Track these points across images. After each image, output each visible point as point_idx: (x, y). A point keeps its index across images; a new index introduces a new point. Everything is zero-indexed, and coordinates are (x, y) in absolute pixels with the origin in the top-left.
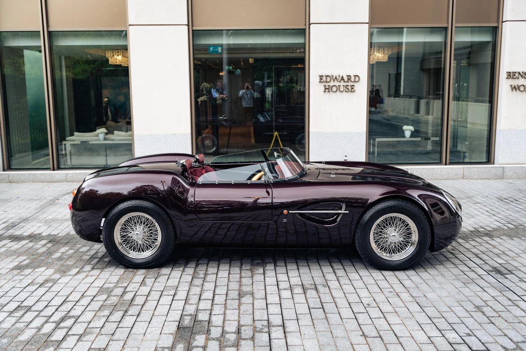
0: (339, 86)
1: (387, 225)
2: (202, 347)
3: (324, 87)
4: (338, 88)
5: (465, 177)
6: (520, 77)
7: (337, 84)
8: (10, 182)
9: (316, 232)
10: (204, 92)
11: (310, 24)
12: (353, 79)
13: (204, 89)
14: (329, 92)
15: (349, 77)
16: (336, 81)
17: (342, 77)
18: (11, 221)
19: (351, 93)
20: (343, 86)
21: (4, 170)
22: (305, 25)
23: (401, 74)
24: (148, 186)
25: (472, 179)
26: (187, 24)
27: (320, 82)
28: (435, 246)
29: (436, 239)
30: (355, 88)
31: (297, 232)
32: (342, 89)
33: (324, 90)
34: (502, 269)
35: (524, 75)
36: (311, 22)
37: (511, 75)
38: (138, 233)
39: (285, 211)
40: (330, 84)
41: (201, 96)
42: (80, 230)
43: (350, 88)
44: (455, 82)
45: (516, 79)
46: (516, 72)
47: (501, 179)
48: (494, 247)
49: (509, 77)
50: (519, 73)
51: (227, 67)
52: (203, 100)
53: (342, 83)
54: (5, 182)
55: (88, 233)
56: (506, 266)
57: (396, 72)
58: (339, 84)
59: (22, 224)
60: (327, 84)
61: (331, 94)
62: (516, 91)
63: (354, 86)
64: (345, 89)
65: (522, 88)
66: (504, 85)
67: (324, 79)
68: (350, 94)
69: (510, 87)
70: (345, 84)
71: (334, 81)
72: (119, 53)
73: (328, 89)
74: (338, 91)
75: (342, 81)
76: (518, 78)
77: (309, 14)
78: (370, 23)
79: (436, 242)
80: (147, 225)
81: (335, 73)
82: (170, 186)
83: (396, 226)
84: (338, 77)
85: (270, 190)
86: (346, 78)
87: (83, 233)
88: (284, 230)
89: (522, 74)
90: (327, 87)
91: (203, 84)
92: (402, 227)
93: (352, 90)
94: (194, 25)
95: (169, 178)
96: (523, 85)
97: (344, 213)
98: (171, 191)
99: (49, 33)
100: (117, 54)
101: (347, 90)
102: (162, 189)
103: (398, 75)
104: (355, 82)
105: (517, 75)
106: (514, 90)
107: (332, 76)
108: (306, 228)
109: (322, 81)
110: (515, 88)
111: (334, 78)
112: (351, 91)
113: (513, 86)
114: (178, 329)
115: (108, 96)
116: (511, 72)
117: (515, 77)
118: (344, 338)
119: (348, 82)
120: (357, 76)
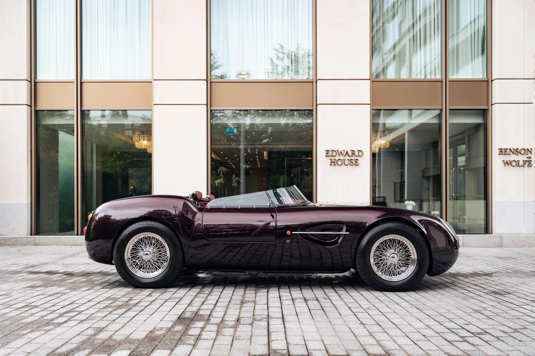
0: (344, 160)
1: (386, 247)
2: (201, 328)
3: (330, 161)
5: (465, 245)
6: (511, 153)
7: (342, 158)
8: (35, 245)
9: (320, 257)
10: (221, 176)
11: (317, 106)
12: (356, 154)
13: (221, 173)
14: (335, 165)
15: (353, 152)
16: (341, 155)
17: (347, 152)
18: (31, 264)
19: (356, 167)
20: (348, 159)
21: (31, 235)
22: (313, 106)
23: (404, 182)
24: (162, 210)
25: (471, 247)
26: (205, 103)
27: (326, 156)
28: (434, 270)
29: (434, 263)
30: (359, 162)
31: (301, 257)
32: (347, 162)
33: (330, 164)
34: (500, 292)
35: (515, 152)
36: (318, 103)
37: (503, 151)
38: (148, 253)
39: (288, 232)
40: (336, 158)
41: (219, 179)
42: (94, 254)
43: (354, 162)
44: (452, 167)
45: (508, 155)
46: (507, 149)
47: (499, 247)
48: (493, 281)
49: (501, 153)
50: (510, 150)
51: (244, 166)
52: (220, 182)
53: (347, 157)
54: (31, 245)
55: (101, 255)
56: (505, 290)
57: (400, 181)
58: (344, 158)
59: (42, 266)
60: (333, 158)
61: (337, 166)
62: (508, 165)
63: (358, 160)
64: (349, 162)
65: (514, 164)
66: (497, 161)
67: (330, 153)
68: (354, 167)
69: (503, 162)
70: (350, 158)
71: (339, 155)
72: (145, 138)
73: (333, 163)
74: (343, 165)
75: (347, 155)
76: (510, 154)
77: (316, 97)
78: (371, 104)
79: (434, 266)
80: (156, 246)
81: (340, 149)
82: (181, 211)
83: (396, 249)
84: (343, 152)
85: (274, 214)
86: (350, 153)
87: (97, 256)
88: (289, 254)
89: (513, 150)
90: (333, 161)
91: (220, 168)
92: (400, 249)
93: (356, 163)
94: (212, 105)
95: (181, 202)
96: (515, 161)
97: (345, 234)
98: (181, 215)
99: (82, 111)
100: (143, 138)
101: (352, 164)
102: (174, 213)
103: (402, 183)
104: (358, 156)
105: (508, 151)
106: (507, 165)
107: (338, 151)
108: (310, 253)
109: (328, 155)
110: (507, 163)
111: (339, 152)
112: (355, 165)
113: (505, 161)
114: (178, 318)
115: (134, 185)
116: (503, 148)
117: (506, 153)
118: (342, 325)
119: (352, 156)
120: (361, 151)
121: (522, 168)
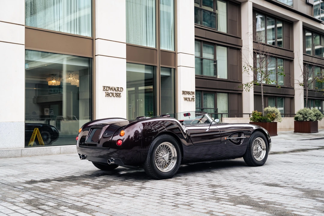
3: (105, 93)
4: (113, 94)
6: (187, 94)
7: (112, 92)
15: (118, 89)
17: (115, 88)
22: (92, 56)
27: (104, 90)
30: (121, 95)
33: (105, 95)
40: (109, 92)
46: (185, 91)
49: (183, 93)
53: (114, 92)
60: (107, 92)
61: (109, 98)
63: (120, 93)
67: (106, 88)
68: (118, 98)
69: (183, 98)
70: (116, 92)
71: (110, 90)
73: (108, 95)
74: (113, 96)
75: (115, 90)
77: (95, 49)
81: (111, 86)
84: (112, 88)
89: (187, 92)
93: (119, 96)
96: (188, 98)
101: (117, 96)
104: (121, 91)
109: (105, 89)
110: (186, 99)
117: (185, 94)
119: (117, 91)
120: (122, 88)
121: (191, 102)
